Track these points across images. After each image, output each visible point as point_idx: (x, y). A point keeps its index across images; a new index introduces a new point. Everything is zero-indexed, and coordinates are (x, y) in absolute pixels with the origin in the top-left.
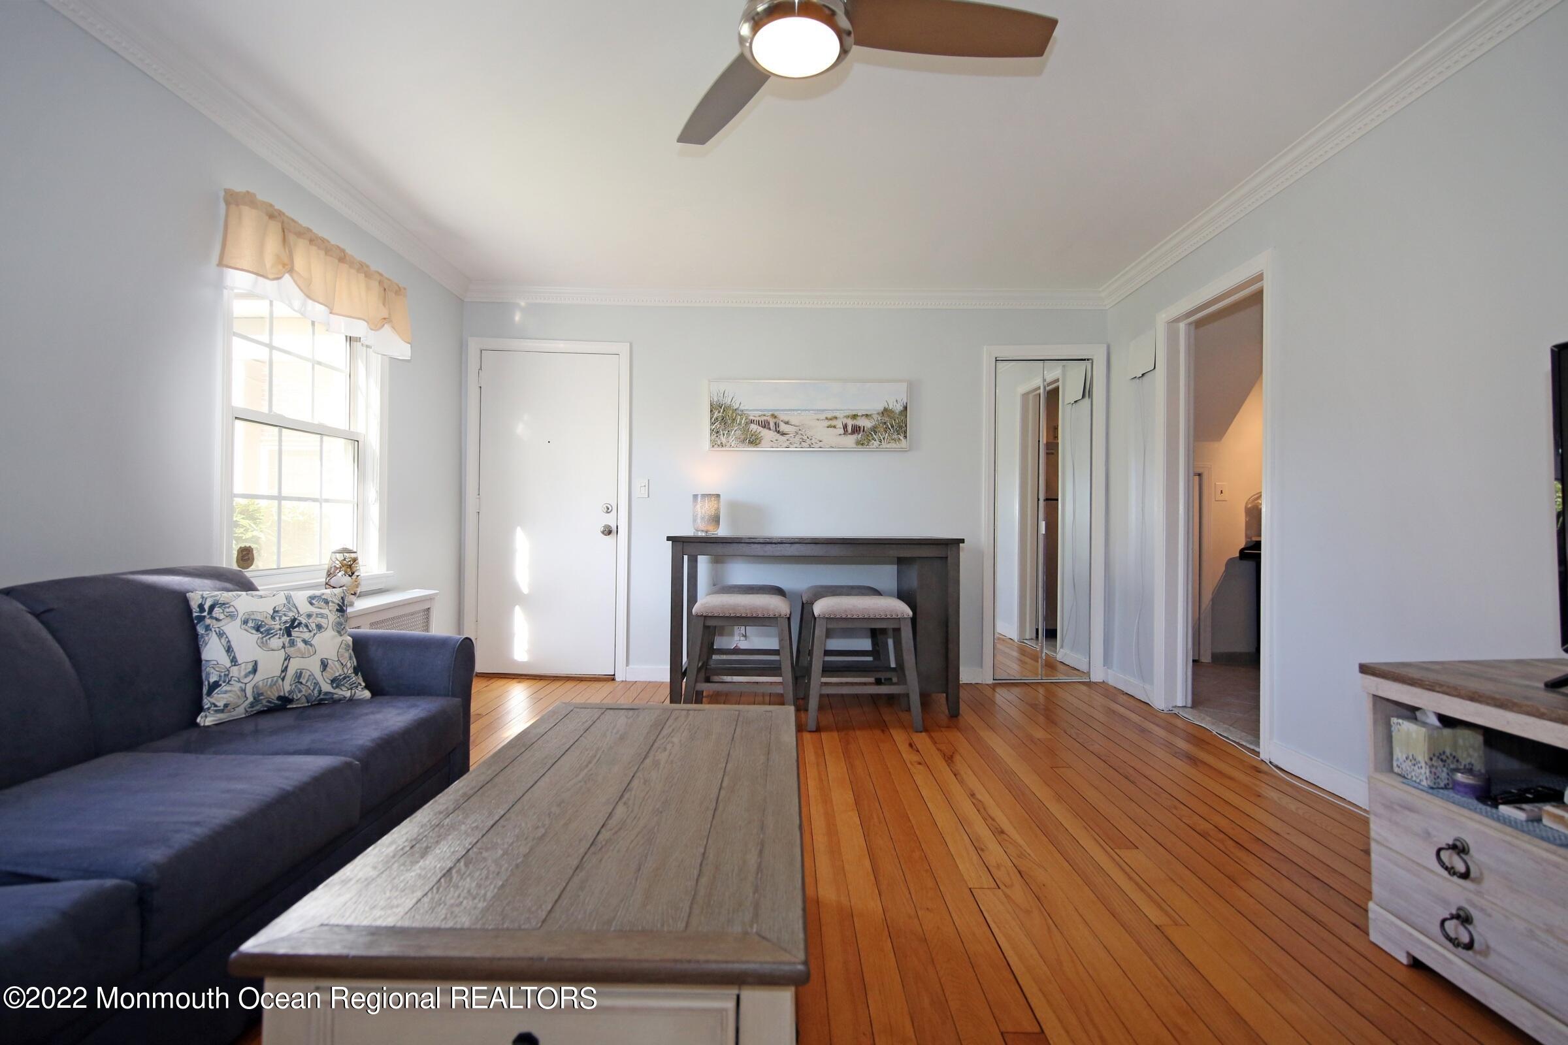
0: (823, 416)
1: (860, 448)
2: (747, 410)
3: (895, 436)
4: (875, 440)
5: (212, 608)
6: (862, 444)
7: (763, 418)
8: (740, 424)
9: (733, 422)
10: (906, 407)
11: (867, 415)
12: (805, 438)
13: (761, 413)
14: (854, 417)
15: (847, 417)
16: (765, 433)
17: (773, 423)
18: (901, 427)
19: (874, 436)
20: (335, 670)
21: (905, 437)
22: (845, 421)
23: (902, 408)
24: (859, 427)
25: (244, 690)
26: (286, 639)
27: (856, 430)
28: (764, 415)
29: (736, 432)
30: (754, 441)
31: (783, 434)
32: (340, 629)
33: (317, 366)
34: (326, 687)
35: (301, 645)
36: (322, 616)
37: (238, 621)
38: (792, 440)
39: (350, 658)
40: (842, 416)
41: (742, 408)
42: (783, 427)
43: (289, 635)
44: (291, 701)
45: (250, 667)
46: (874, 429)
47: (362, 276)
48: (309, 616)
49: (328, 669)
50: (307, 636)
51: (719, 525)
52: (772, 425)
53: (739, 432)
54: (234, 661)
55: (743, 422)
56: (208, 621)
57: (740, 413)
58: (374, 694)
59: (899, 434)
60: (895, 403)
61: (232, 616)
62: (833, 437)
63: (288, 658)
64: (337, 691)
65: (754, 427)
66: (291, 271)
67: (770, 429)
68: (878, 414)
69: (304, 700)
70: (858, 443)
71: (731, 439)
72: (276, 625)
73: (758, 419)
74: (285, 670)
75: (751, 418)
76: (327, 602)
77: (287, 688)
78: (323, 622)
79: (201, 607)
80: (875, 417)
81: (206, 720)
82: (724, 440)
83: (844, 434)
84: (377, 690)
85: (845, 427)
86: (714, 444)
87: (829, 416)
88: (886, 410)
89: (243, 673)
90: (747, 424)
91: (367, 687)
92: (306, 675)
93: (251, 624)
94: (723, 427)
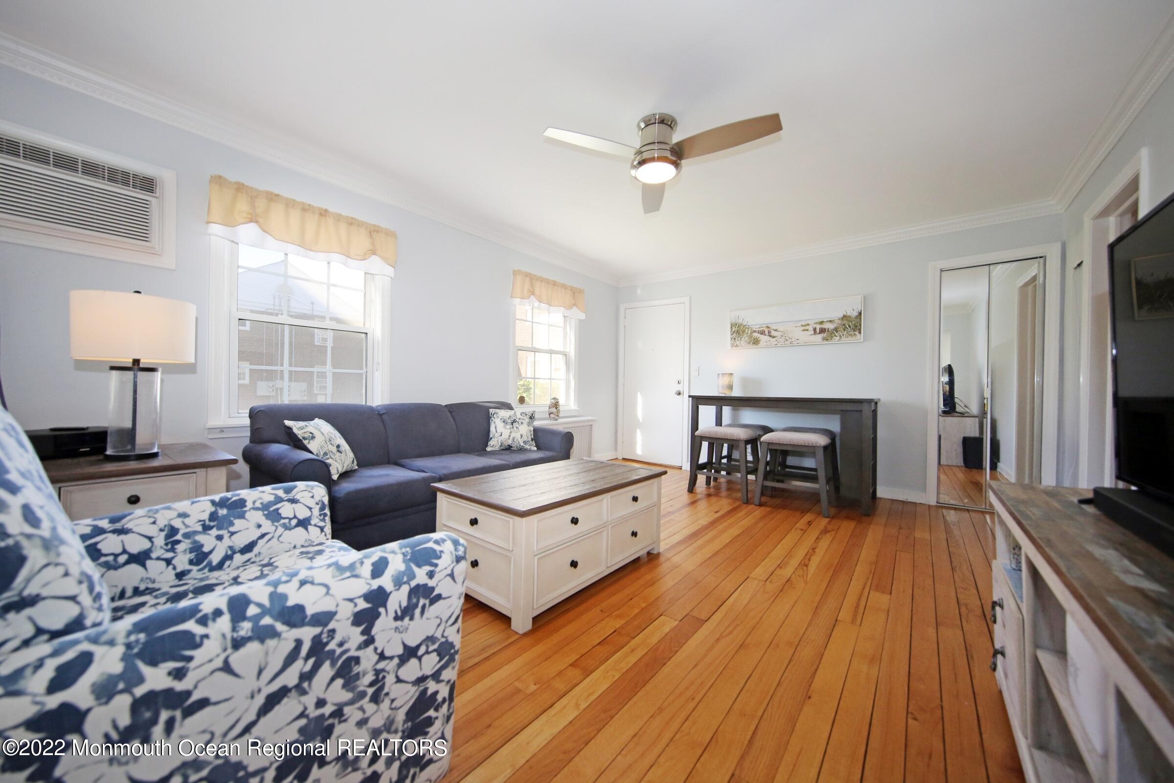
0: (800, 324)
1: (825, 342)
2: (751, 325)
3: (852, 333)
4: (837, 337)
5: (494, 414)
6: (827, 340)
7: (761, 329)
8: (747, 334)
9: (743, 333)
10: (861, 313)
11: (830, 321)
12: (787, 338)
13: (759, 326)
14: (822, 323)
15: (816, 323)
16: (762, 337)
17: (767, 332)
18: (856, 326)
19: (836, 334)
20: (526, 439)
21: (860, 333)
22: (815, 326)
23: (857, 314)
24: (825, 329)
25: (498, 441)
26: (511, 426)
27: (822, 331)
28: (762, 327)
29: (745, 338)
30: (756, 342)
31: (774, 337)
32: (529, 424)
33: (550, 327)
34: (522, 444)
35: (515, 428)
36: (523, 419)
37: (499, 419)
38: (779, 340)
39: (531, 435)
40: (812, 323)
41: (748, 324)
42: (773, 333)
43: (512, 425)
44: (512, 447)
45: (500, 434)
46: (836, 329)
47: (563, 290)
48: (520, 419)
49: (523, 437)
50: (517, 425)
51: (732, 390)
52: (767, 333)
53: (747, 338)
54: (496, 431)
55: (749, 332)
56: (492, 418)
57: (747, 327)
58: (538, 449)
59: (855, 331)
60: (852, 311)
61: (498, 417)
62: (807, 337)
63: (511, 432)
64: (525, 446)
65: (756, 335)
66: (533, 294)
67: (765, 335)
68: (839, 319)
69: (515, 447)
70: (824, 339)
71: (742, 342)
72: (509, 421)
73: (758, 329)
74: (510, 436)
75: (754, 329)
76: (526, 415)
77: (510, 442)
78: (523, 421)
79: (491, 413)
80: (837, 321)
81: (489, 449)
82: (738, 343)
83: (814, 334)
84: (539, 448)
85: (815, 330)
86: (732, 345)
87: (804, 324)
88: (844, 316)
89: (498, 435)
90: (751, 333)
91: (536, 446)
92: (516, 439)
93: (502, 420)
94: (737, 336)
